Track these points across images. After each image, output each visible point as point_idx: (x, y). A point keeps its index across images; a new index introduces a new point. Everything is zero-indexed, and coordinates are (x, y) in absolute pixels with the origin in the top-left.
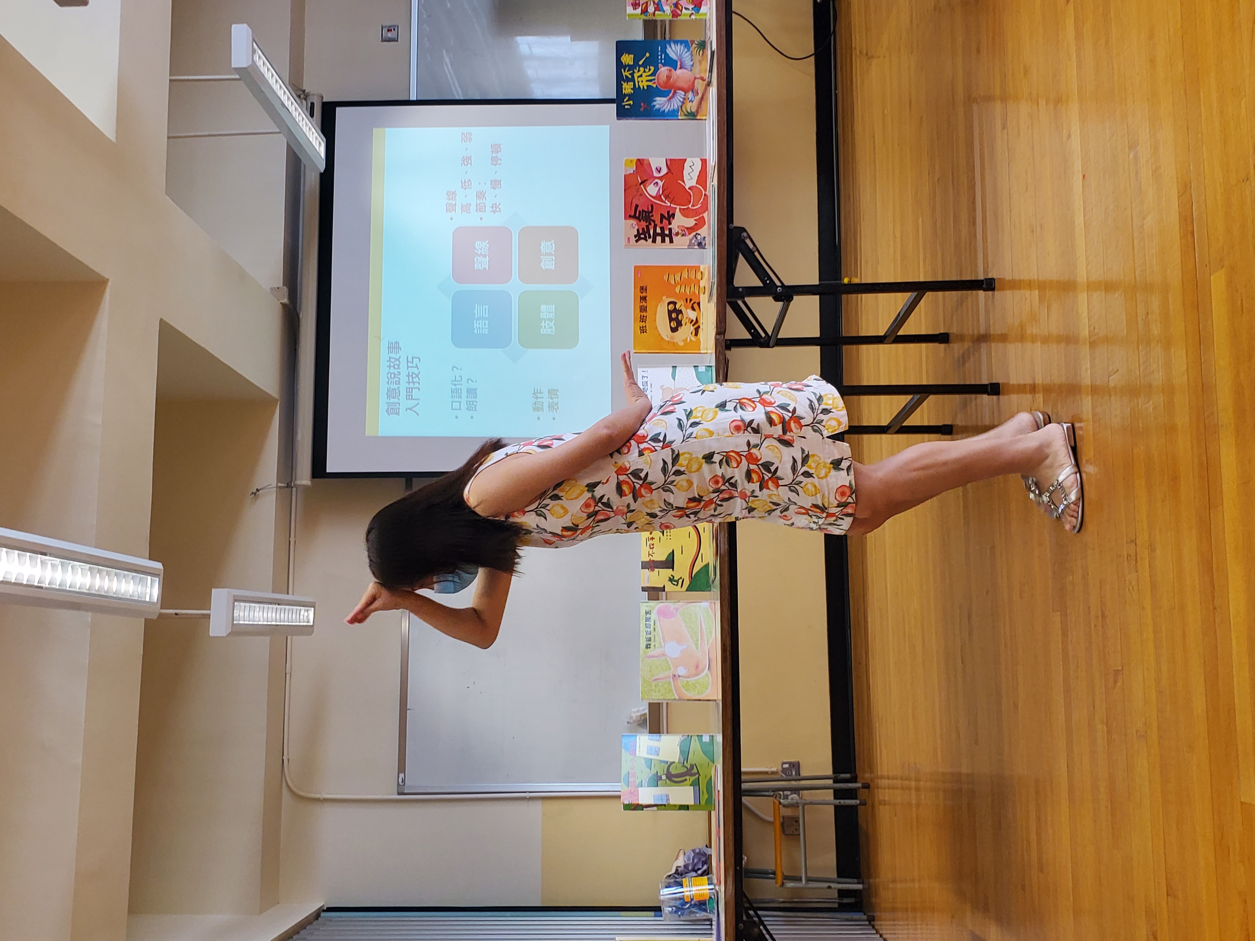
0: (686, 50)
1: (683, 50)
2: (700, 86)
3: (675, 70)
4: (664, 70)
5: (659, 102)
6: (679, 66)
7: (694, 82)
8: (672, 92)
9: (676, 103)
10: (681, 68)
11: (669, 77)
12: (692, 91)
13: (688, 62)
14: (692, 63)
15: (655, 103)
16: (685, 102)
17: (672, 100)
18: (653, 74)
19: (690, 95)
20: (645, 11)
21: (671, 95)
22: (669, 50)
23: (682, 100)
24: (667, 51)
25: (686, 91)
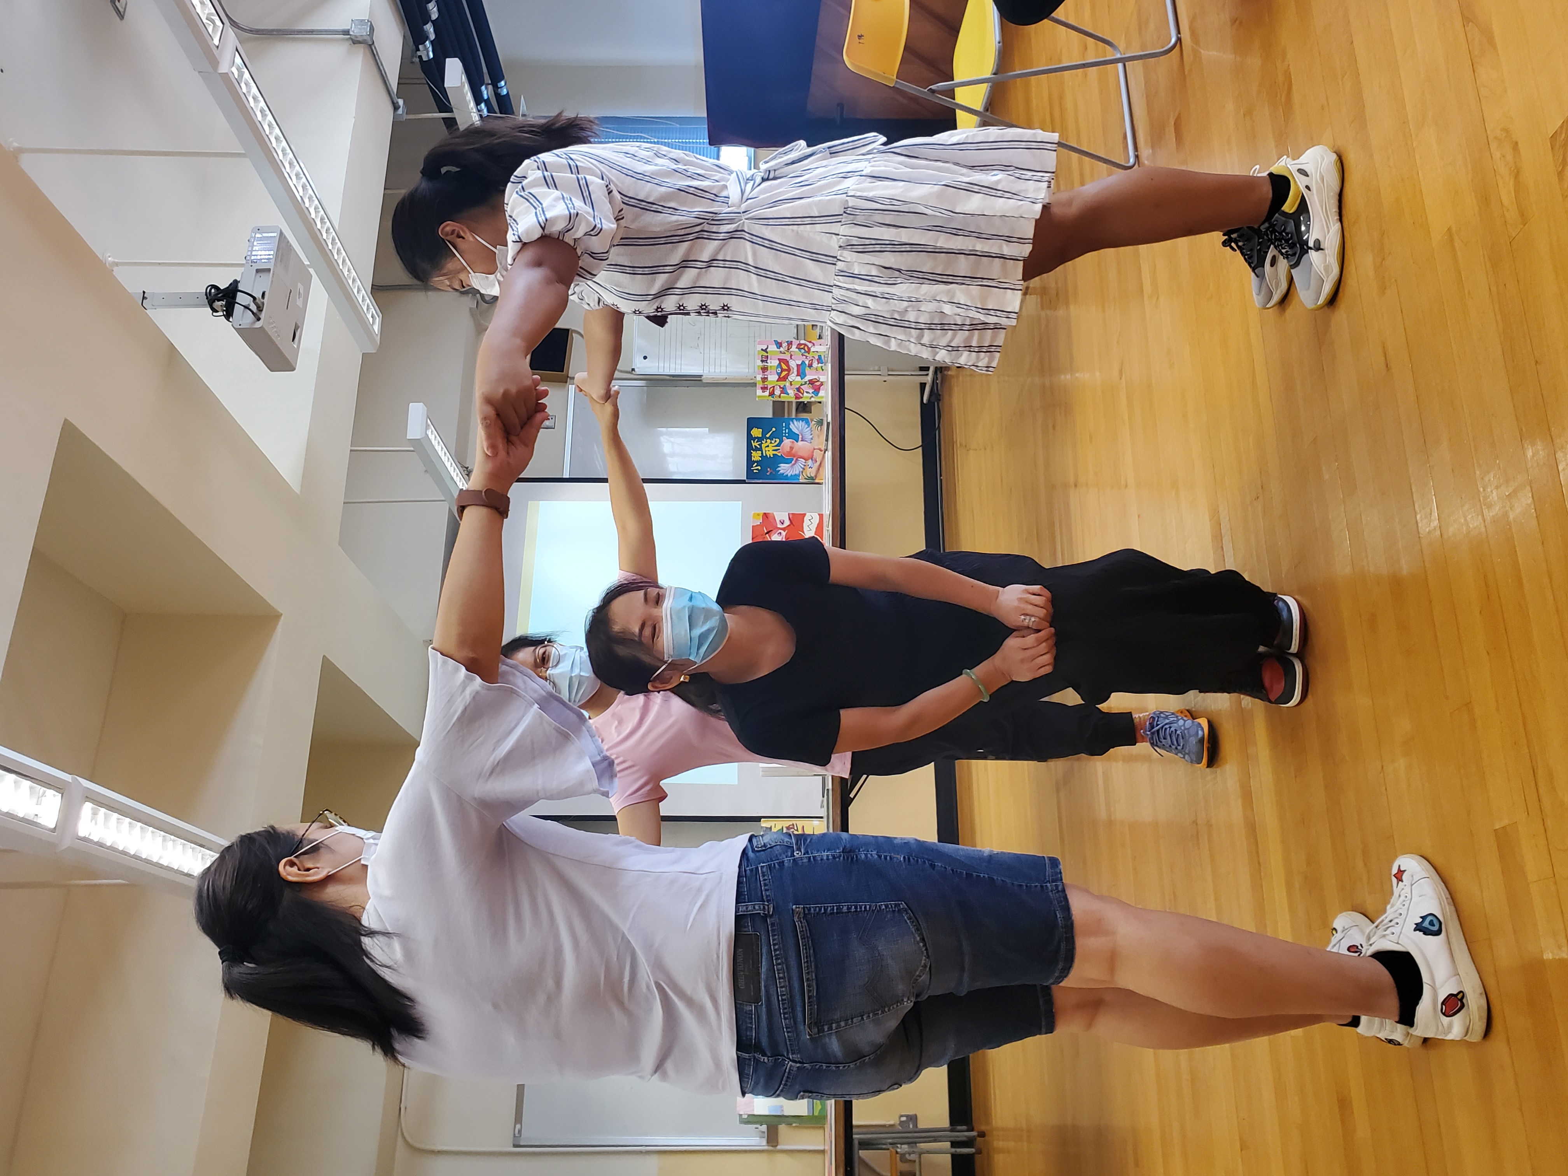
0: (807, 426)
1: (804, 426)
2: (818, 455)
3: (797, 442)
4: (787, 442)
5: (783, 468)
6: (800, 439)
7: (813, 452)
8: (795, 459)
9: (797, 469)
10: (802, 441)
11: (792, 448)
12: (812, 459)
13: (808, 436)
14: (811, 437)
15: (779, 469)
16: (805, 467)
17: (794, 466)
18: (778, 445)
19: (810, 462)
20: (772, 394)
21: (793, 462)
22: (792, 426)
23: (803, 466)
24: (790, 427)
25: (806, 460)
